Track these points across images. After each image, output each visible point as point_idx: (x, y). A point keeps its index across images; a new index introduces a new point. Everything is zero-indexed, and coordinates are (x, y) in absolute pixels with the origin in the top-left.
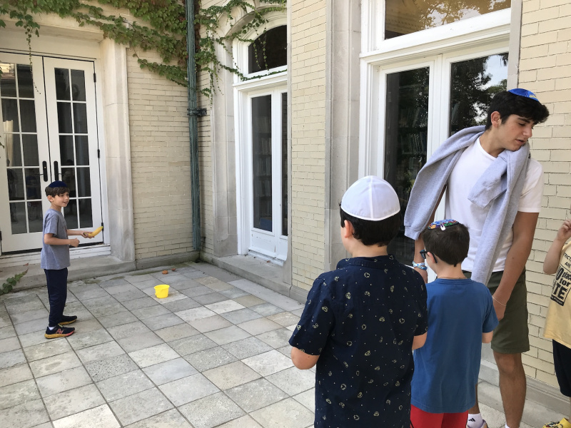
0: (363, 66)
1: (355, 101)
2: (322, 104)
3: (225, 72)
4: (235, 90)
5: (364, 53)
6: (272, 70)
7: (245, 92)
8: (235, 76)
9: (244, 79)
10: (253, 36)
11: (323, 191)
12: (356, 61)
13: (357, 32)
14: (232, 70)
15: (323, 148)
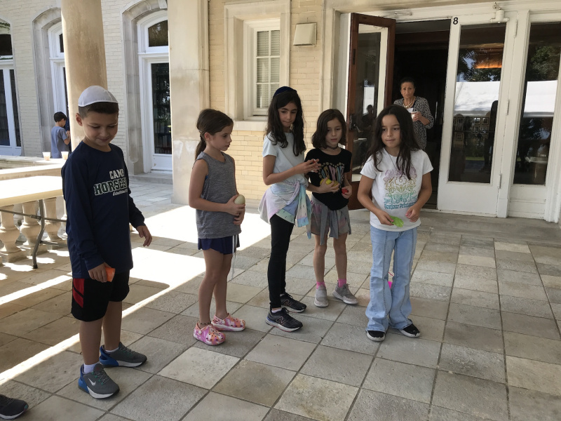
0: (52, 63)
1: (49, 78)
2: (33, 78)
5: (52, 57)
6: (2, 57)
11: (37, 118)
12: (48, 61)
13: (47, 48)
15: (36, 98)
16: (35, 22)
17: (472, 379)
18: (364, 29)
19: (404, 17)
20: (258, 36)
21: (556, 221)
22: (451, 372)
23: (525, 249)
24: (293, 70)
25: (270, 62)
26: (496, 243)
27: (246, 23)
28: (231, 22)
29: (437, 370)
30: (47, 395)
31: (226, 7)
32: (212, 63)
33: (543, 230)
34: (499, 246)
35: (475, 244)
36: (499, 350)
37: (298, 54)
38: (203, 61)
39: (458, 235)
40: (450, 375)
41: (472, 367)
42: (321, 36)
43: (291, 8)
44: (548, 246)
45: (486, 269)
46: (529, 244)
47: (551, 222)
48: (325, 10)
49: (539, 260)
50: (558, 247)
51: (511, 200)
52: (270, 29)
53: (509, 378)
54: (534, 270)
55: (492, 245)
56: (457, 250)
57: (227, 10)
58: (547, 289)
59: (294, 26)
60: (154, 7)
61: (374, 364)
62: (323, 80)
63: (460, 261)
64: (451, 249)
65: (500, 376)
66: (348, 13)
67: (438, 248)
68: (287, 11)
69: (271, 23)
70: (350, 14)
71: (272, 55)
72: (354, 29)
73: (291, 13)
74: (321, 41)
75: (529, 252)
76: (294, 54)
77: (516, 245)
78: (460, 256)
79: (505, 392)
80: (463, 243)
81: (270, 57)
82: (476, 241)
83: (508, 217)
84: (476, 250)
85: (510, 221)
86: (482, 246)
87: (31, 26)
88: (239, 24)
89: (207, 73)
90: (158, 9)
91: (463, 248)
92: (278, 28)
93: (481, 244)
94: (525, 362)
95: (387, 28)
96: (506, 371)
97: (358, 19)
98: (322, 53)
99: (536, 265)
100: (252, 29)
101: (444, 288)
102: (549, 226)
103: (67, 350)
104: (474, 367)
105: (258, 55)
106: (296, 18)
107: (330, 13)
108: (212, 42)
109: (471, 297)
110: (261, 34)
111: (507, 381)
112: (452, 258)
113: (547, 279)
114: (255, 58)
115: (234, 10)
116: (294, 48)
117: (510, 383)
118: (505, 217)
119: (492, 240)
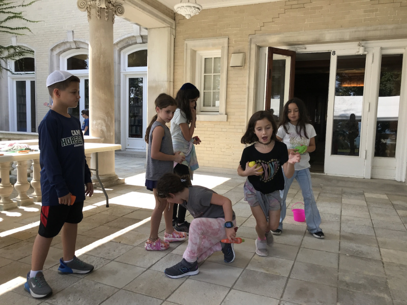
3: (5, 70)
4: (9, 78)
6: (26, 72)
7: (13, 79)
8: (9, 72)
9: (14, 74)
10: (17, 58)
13: (58, 67)
14: (7, 70)
16: (52, 50)
17: (362, 258)
18: (276, 57)
19: (300, 50)
20: (205, 61)
21: (403, 181)
22: (347, 255)
23: (385, 197)
24: (229, 82)
25: (212, 78)
26: (365, 194)
27: (198, 52)
28: (189, 52)
29: (339, 254)
30: (109, 261)
31: (186, 42)
32: (176, 77)
33: (396, 186)
34: (367, 195)
35: (352, 194)
36: (376, 245)
37: (232, 72)
38: (170, 76)
39: (340, 189)
40: (347, 256)
41: (360, 252)
42: (248, 61)
43: (228, 43)
44: (399, 195)
45: (361, 207)
46: (387, 194)
47: (401, 182)
48: (250, 45)
49: (395, 202)
50: (406, 196)
51: (373, 167)
52: (213, 57)
53: (383, 258)
54: (392, 207)
55: (363, 194)
56: (340, 196)
57: (186, 44)
58: (401, 217)
59: (230, 55)
60: (133, 42)
61: (300, 251)
62: (249, 88)
63: (343, 202)
64: (336, 196)
65: (378, 257)
66: (266, 47)
67: (328, 195)
68: (226, 45)
69: (215, 53)
70: (267, 48)
71: (214, 73)
72: (270, 57)
73: (228, 47)
74: (248, 64)
75: (387, 198)
76: (230, 72)
77: (378, 195)
78: (343, 200)
79: (382, 264)
80: (343, 193)
81: (212, 74)
82: (352, 192)
83: (371, 178)
84: (353, 196)
85: (372, 181)
86: (356, 195)
87: (49, 53)
88: (194, 53)
89: (172, 83)
90: (136, 43)
91: (344, 195)
92: (220, 56)
93: (355, 194)
94: (392, 251)
95: (290, 57)
96: (381, 255)
97: (272, 51)
98: (248, 72)
99: (393, 205)
100: (202, 57)
101: (336, 215)
102: (399, 184)
103: (111, 241)
104: (361, 252)
105: (205, 73)
106: (232, 49)
107: (254, 47)
108: (176, 64)
109: (353, 220)
110: (207, 60)
111: (382, 259)
112: (338, 200)
113: (401, 212)
114: (203, 74)
115: (191, 44)
116: (230, 68)
117: (384, 260)
118: (370, 178)
119: (362, 192)
